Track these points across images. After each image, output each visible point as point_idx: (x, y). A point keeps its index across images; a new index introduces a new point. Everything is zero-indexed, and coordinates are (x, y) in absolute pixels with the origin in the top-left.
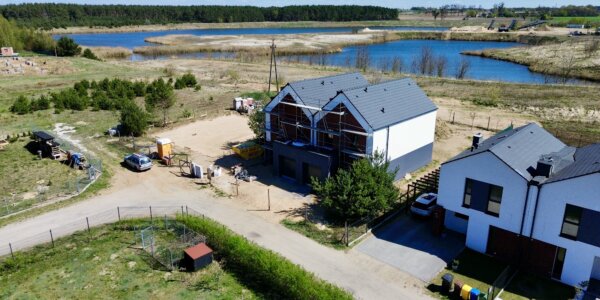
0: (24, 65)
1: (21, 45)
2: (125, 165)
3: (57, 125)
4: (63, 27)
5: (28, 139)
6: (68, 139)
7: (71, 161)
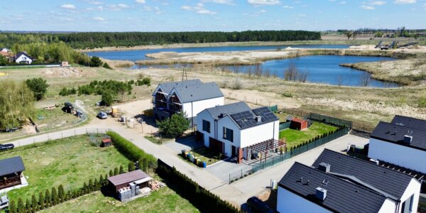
0: (72, 72)
1: (72, 60)
2: (98, 117)
3: (77, 101)
4: (101, 47)
5: (64, 106)
6: (80, 106)
7: (77, 114)
